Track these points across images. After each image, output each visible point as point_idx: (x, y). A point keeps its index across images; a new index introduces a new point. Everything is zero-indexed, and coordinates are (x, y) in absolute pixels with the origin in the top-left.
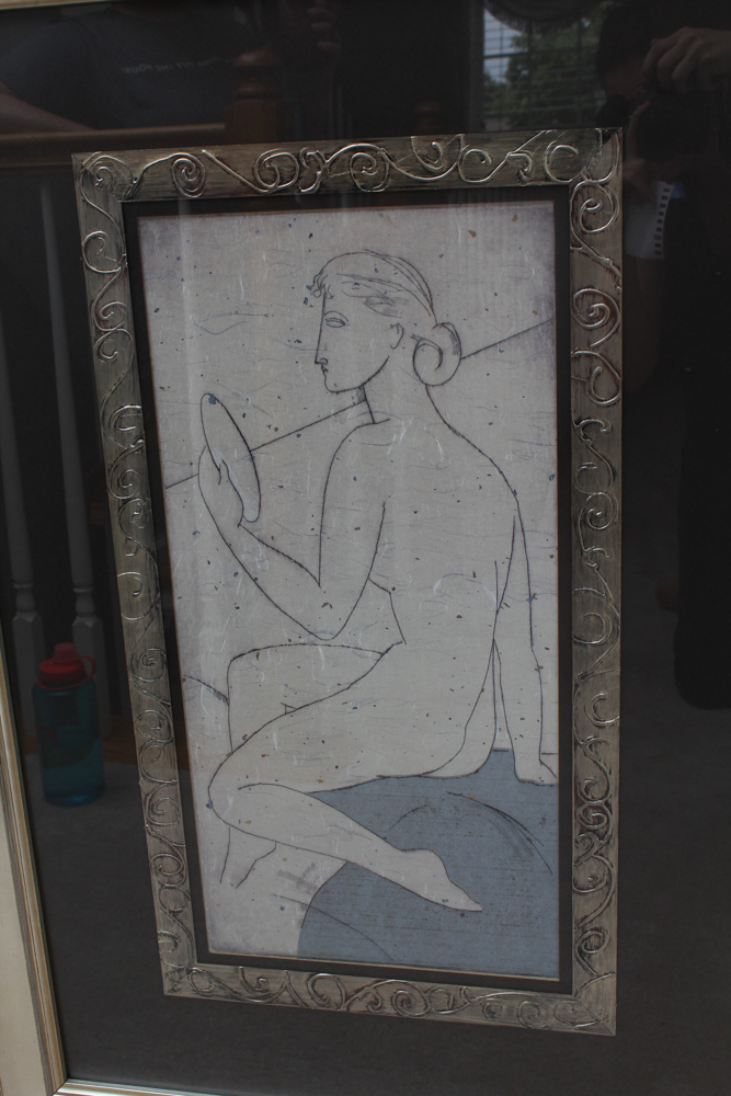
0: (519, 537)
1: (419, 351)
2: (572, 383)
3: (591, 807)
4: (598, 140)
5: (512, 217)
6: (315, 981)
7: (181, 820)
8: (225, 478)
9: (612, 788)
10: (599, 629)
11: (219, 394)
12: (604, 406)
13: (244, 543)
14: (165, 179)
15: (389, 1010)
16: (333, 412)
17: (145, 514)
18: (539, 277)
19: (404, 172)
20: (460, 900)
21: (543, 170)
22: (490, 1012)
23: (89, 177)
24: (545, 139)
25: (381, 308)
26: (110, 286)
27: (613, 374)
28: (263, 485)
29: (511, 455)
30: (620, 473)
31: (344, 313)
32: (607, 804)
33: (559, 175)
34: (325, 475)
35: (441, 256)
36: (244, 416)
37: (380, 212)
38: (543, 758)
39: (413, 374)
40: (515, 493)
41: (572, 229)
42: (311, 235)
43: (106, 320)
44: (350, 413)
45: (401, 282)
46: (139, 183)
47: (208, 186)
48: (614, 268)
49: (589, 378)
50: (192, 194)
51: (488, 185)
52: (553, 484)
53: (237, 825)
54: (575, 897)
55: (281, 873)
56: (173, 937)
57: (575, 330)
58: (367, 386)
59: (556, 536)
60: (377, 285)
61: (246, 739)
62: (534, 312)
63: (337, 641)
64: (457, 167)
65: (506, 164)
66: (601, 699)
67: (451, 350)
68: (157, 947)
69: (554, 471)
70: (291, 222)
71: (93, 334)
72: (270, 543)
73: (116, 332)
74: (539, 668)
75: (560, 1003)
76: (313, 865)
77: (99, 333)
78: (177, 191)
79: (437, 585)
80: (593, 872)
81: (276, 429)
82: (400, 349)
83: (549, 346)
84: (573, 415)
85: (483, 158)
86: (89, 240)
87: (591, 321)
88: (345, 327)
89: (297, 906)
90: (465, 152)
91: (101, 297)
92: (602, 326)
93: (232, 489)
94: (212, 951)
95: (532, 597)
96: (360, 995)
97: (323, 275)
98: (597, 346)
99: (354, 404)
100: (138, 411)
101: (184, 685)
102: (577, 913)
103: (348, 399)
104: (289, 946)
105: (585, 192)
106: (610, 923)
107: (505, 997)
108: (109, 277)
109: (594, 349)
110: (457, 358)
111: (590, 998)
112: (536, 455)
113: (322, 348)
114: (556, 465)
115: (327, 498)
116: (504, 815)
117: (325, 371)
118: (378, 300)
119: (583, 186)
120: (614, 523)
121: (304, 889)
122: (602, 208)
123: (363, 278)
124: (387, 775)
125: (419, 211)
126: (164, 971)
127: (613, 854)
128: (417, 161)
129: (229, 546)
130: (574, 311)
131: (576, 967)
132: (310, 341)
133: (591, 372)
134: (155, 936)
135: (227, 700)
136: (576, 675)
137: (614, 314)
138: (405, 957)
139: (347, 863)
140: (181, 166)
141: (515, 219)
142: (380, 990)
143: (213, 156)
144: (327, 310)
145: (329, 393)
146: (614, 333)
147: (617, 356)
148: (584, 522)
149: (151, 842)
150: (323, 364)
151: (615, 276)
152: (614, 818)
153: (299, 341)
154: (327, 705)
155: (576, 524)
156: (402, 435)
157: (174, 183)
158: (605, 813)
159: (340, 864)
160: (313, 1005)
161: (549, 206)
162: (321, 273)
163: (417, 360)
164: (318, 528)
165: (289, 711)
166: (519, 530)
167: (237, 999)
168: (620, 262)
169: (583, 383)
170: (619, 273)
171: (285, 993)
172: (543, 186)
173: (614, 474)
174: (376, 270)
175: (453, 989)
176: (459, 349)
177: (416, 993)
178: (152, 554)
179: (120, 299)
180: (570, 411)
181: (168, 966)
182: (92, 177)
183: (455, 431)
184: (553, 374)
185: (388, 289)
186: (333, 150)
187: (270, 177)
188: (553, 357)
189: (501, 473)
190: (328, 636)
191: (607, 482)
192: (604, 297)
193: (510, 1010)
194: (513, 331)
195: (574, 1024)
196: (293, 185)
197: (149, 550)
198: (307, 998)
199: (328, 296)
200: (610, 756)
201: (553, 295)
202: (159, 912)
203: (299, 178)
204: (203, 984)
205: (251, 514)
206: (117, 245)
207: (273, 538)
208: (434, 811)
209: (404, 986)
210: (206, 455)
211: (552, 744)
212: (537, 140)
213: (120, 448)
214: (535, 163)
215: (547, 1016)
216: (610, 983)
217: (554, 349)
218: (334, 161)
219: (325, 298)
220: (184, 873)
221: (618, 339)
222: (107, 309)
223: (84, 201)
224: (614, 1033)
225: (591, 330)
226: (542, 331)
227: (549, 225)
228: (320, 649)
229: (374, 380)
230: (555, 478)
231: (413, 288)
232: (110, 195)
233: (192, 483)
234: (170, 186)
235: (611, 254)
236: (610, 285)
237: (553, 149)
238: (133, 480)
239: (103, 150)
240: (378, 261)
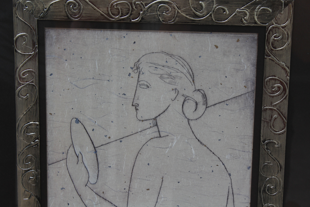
0: (231, 197)
1: (186, 103)
2: (262, 122)
4: (282, 6)
5: (236, 40)
8: (80, 161)
11: (81, 118)
12: (277, 134)
13: (88, 195)
14: (61, 10)
16: (139, 130)
17: (36, 178)
19: (185, 15)
21: (254, 18)
24: (256, 4)
25: (168, 80)
26: (28, 61)
27: (282, 119)
28: (100, 165)
29: (229, 156)
30: (283, 167)
31: (149, 82)
33: (262, 21)
34: (133, 162)
35: (200, 57)
36: (93, 130)
37: (171, 33)
39: (182, 113)
40: (230, 175)
41: (266, 47)
42: (135, 42)
43: (24, 78)
44: (148, 131)
45: (179, 68)
46: (47, 11)
47: (83, 15)
48: (286, 67)
49: (270, 120)
50: (77, 18)
51: (226, 24)
52: (250, 171)
57: (264, 96)
58: (158, 119)
59: (250, 197)
60: (166, 69)
62: (245, 86)
64: (211, 14)
65: (236, 14)
67: (202, 103)
69: (250, 164)
70: (125, 35)
71: (16, 85)
72: (102, 195)
73: (28, 84)
77: (20, 84)
78: (67, 16)
81: (109, 138)
82: (176, 101)
83: (251, 103)
84: (261, 137)
85: (224, 11)
86: (18, 37)
87: (273, 92)
88: (149, 89)
90: (215, 7)
91: (22, 66)
92: (279, 95)
93: (84, 167)
97: (139, 63)
98: (276, 105)
99: (151, 127)
100: (37, 125)
103: (147, 124)
105: (274, 30)
108: (27, 56)
109: (274, 106)
110: (205, 107)
112: (242, 156)
113: (136, 98)
114: (251, 162)
115: (133, 174)
117: (137, 110)
118: (166, 76)
119: (273, 28)
120: (279, 192)
122: (282, 38)
123: (159, 65)
125: (191, 34)
128: (191, 10)
129: (80, 196)
130: (265, 87)
132: (130, 95)
133: (272, 117)
137: (285, 90)
140: (70, 4)
141: (238, 41)
144: (140, 80)
145: (138, 121)
146: (284, 99)
147: (285, 110)
148: (264, 191)
150: (136, 107)
151: (286, 72)
153: (124, 94)
155: (260, 192)
156: (174, 143)
157: (66, 12)
161: (256, 36)
162: (138, 61)
163: (184, 107)
164: (127, 188)
166: (231, 193)
168: (289, 65)
169: (268, 122)
170: (288, 70)
172: (253, 26)
173: (281, 168)
174: (166, 61)
176: (206, 102)
178: (38, 199)
179: (33, 67)
180: (260, 136)
182: (22, 6)
183: (201, 143)
184: (253, 117)
185: (172, 71)
186: (150, 2)
187: (116, 13)
188: (253, 109)
189: (224, 164)
191: (277, 171)
192: (280, 81)
194: (234, 95)
196: (127, 18)
197: (37, 197)
199: (141, 73)
201: (255, 79)
203: (131, 14)
205: (92, 180)
206: (33, 41)
207: (103, 193)
210: (72, 149)
212: (252, 4)
213: (25, 144)
214: (250, 15)
217: (254, 105)
218: (149, 7)
219: (139, 74)
221: (286, 102)
222: (25, 72)
223: (17, 17)
225: (273, 97)
226: (248, 96)
227: (255, 45)
229: (162, 115)
230: (251, 168)
231: (185, 71)
232: (32, 13)
233: (63, 163)
234: (64, 13)
235: (285, 61)
236: (285, 77)
237: (259, 9)
238: (31, 160)
240: (168, 57)
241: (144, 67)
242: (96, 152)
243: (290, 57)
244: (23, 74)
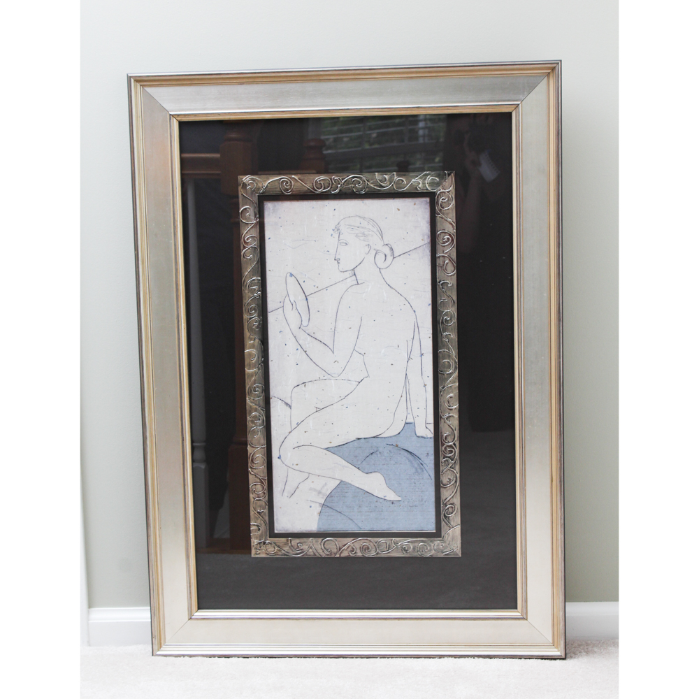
0: (416, 329)
1: (377, 255)
2: (437, 267)
3: (448, 446)
4: (446, 175)
6: (325, 542)
7: (266, 465)
9: (456, 438)
10: (449, 367)
11: (294, 273)
12: (449, 276)
14: (277, 187)
15: (359, 554)
16: (341, 280)
17: (259, 324)
18: (425, 227)
19: (373, 186)
20: (392, 496)
21: (426, 186)
22: (405, 550)
23: (245, 185)
24: (427, 175)
25: (362, 238)
26: (251, 228)
27: (453, 263)
28: (311, 310)
29: (413, 296)
31: (347, 240)
32: (454, 444)
33: (431, 188)
35: (386, 218)
36: (304, 282)
37: (363, 201)
38: (427, 425)
39: (374, 264)
40: (415, 311)
41: (437, 208)
42: (335, 209)
43: (248, 242)
44: (349, 280)
45: (370, 228)
46: (266, 188)
47: (294, 190)
49: (443, 265)
50: (289, 192)
51: (405, 192)
52: (430, 307)
53: (291, 466)
54: (442, 489)
55: (310, 489)
56: (258, 526)
57: (438, 246)
58: (355, 269)
59: (431, 329)
60: (360, 229)
61: (298, 424)
62: (422, 240)
63: (341, 377)
64: (393, 185)
65: (412, 184)
66: (451, 397)
67: (389, 255)
68: (249, 532)
69: (430, 302)
70: (327, 204)
71: (242, 248)
72: (313, 335)
73: (251, 247)
74: (425, 385)
75: (437, 543)
76: (326, 484)
77: (244, 247)
78: (282, 191)
79: (383, 351)
80: (449, 477)
81: (317, 287)
82: (369, 254)
83: (428, 253)
84: (437, 279)
85: (403, 181)
86: (243, 210)
87: (444, 243)
88: (348, 246)
89: (318, 505)
90: (396, 179)
91: (246, 233)
92: (448, 245)
93: (297, 313)
94: (276, 532)
95: (422, 355)
96: (345, 547)
97: (339, 226)
98: (447, 253)
99: (350, 277)
100: (259, 280)
101: (271, 400)
102: (443, 497)
103: (347, 274)
104: (313, 527)
105: (441, 194)
106: (457, 501)
107: (412, 542)
108: (250, 225)
109: (445, 254)
110: (392, 257)
111: (449, 538)
112: (423, 296)
113: (337, 254)
114: (431, 300)
115: (338, 316)
116: (411, 453)
117: (338, 263)
118: (361, 235)
119: (441, 192)
120: (454, 323)
121: (321, 496)
122: (448, 201)
123: (355, 227)
124: (360, 437)
125: (378, 200)
126: (252, 544)
127: (457, 467)
128: (378, 182)
129: (295, 337)
130: (438, 239)
131: (443, 523)
133: (444, 263)
134: (249, 526)
135: (290, 407)
136: (440, 388)
137: (453, 240)
138: (366, 527)
139: (341, 481)
140: (283, 182)
141: (415, 204)
142: (355, 544)
143: (296, 178)
144: (340, 239)
147: (454, 256)
148: (442, 322)
149: (251, 477)
150: (338, 261)
152: (457, 451)
153: (328, 251)
154: (335, 406)
155: (439, 323)
156: (369, 289)
157: (280, 188)
158: (453, 448)
159: (338, 482)
160: (324, 555)
161: (428, 200)
162: (338, 224)
163: (376, 259)
165: (318, 410)
166: (416, 327)
167: (287, 555)
168: (455, 221)
169: (441, 267)
170: (454, 225)
171: (311, 550)
172: (425, 192)
174: (360, 223)
175: (387, 540)
176: (393, 254)
177: (371, 544)
178: (261, 342)
179: (255, 233)
181: (254, 542)
183: (391, 287)
184: (430, 264)
185: (365, 231)
186: (345, 177)
187: (319, 187)
188: (430, 257)
189: (409, 303)
190: (336, 376)
191: (451, 306)
192: (449, 234)
193: (414, 548)
194: (414, 247)
195: (443, 552)
196: (329, 190)
197: (260, 340)
198: (320, 551)
199: (341, 233)
200: (455, 423)
201: (429, 233)
202: (252, 513)
203: (331, 187)
204: (271, 549)
205: (305, 323)
206: (255, 212)
208: (380, 453)
209: (366, 541)
210: (287, 298)
211: (431, 419)
212: (423, 175)
213: (250, 296)
214: (423, 183)
215: (431, 550)
216: (457, 530)
217: (430, 254)
218: (345, 181)
219: (339, 234)
220: (265, 492)
221: (455, 250)
222: (249, 237)
223: (242, 194)
224: (460, 556)
225: (444, 246)
226: (426, 247)
227: (428, 207)
228: (333, 381)
229: (359, 267)
230: (431, 305)
231: (375, 230)
232: (253, 192)
233: (281, 310)
234: (278, 189)
235: (451, 218)
236: (451, 229)
237: (429, 179)
238: (254, 309)
239: (252, 174)
240: (362, 220)
241: (342, 228)
242: (307, 299)
243: (454, 214)
244: (247, 239)
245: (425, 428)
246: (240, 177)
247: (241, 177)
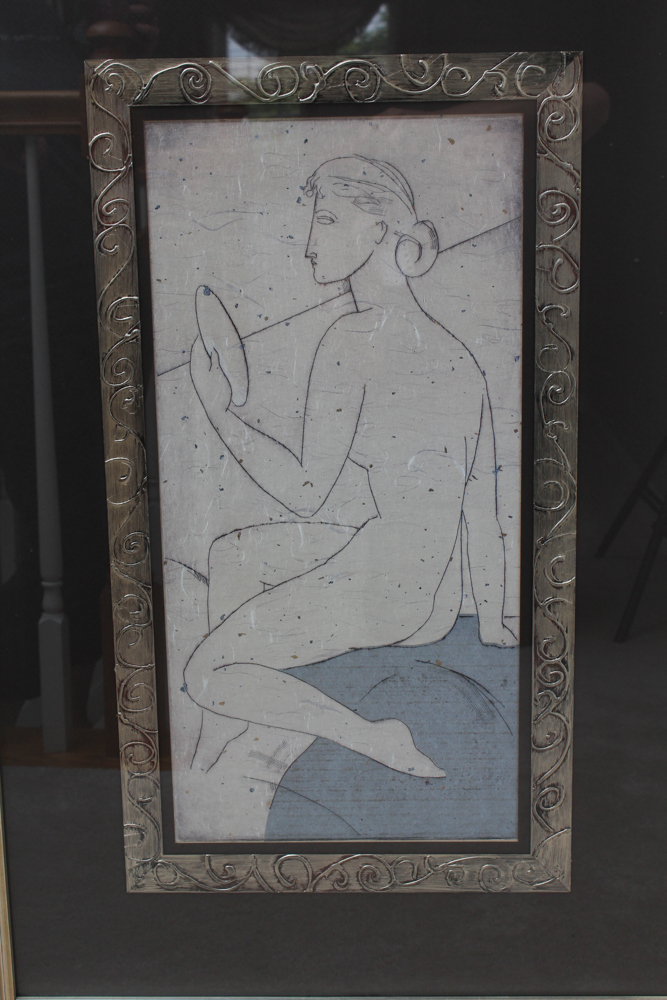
0: (487, 413)
1: (401, 247)
2: (537, 273)
3: (549, 665)
4: (562, 61)
5: (486, 127)
6: (282, 862)
7: (155, 704)
8: (215, 365)
9: (568, 649)
10: (557, 496)
11: (213, 286)
12: (565, 296)
13: (231, 426)
14: (173, 87)
15: (355, 887)
16: (320, 302)
17: (136, 400)
18: (510, 181)
19: (394, 86)
20: (425, 768)
21: (515, 86)
22: (452, 878)
23: (99, 83)
24: (518, 60)
25: (367, 207)
26: (115, 184)
27: (572, 265)
28: (251, 371)
29: (481, 339)
30: (577, 352)
31: (334, 212)
32: (564, 661)
33: (528, 91)
34: (311, 360)
35: (423, 161)
36: (236, 306)
37: (370, 121)
38: (506, 621)
39: (395, 267)
40: (484, 373)
41: (539, 138)
42: (306, 141)
43: (109, 216)
44: (337, 303)
45: (387, 184)
46: (148, 89)
47: (213, 94)
48: (575, 172)
49: (551, 269)
50: (202, 100)
51: (467, 99)
52: (518, 365)
53: (210, 707)
54: (533, 755)
55: (252, 754)
56: (139, 829)
57: (539, 225)
58: (352, 278)
59: (520, 412)
60: (364, 187)
61: (224, 619)
62: (504, 211)
63: (318, 517)
64: (440, 82)
65: (483, 80)
66: (559, 561)
67: (429, 245)
68: (121, 841)
69: (519, 352)
70: (288, 128)
71: (95, 229)
72: (256, 426)
73: (117, 227)
74: (503, 535)
75: (521, 863)
76: (284, 743)
77: (101, 228)
78: (185, 98)
79: (411, 461)
80: (551, 729)
81: (266, 318)
82: (383, 243)
83: (516, 241)
84: (537, 301)
85: (463, 74)
86: (96, 141)
87: (554, 218)
88: (335, 224)
89: (267, 786)
90: (448, 69)
91: (105, 194)
92: (563, 223)
93: (222, 375)
94: (178, 841)
95: (498, 469)
96: (326, 873)
97: (316, 178)
98: (559, 240)
99: (340, 295)
100: (136, 302)
101: (165, 568)
102: (536, 771)
103: (333, 290)
105: (551, 106)
106: (566, 779)
107: (467, 862)
108: (113, 175)
109: (556, 243)
110: (435, 252)
111: (547, 855)
112: (503, 338)
113: (312, 243)
114: (521, 347)
115: (312, 383)
116: (468, 679)
117: (314, 264)
118: (365, 200)
119: (549, 101)
120: (571, 398)
121: (274, 768)
122: (566, 120)
123: (352, 180)
124: (359, 646)
125: (405, 120)
126: (128, 867)
127: (569, 710)
128: (406, 76)
129: (216, 429)
130: (540, 209)
131: (534, 825)
132: (301, 237)
133: (553, 263)
134: (121, 828)
135: (206, 581)
136: (537, 541)
137: (573, 212)
138: (371, 831)
139: (318, 738)
140: (188, 75)
141: (489, 129)
142: (346, 866)
143: (219, 67)
144: (318, 208)
145: (318, 285)
146: (573, 229)
147: (576, 249)
148: (545, 397)
149: (122, 729)
150: (312, 258)
151: (575, 179)
152: (570, 674)
153: (291, 237)
154: (305, 580)
155: (538, 400)
156: (383, 322)
157: (181, 90)
158: (562, 670)
159: (310, 740)
160: (279, 888)
161: (519, 118)
162: (314, 175)
163: (399, 254)
164: (302, 410)
165: (268, 588)
166: (487, 408)
167: (202, 889)
168: (579, 167)
169: (547, 273)
170: (579, 177)
171: (252, 878)
172: (514, 101)
173: (573, 354)
174: (364, 173)
175: (417, 858)
176: (436, 244)
177: (381, 866)
178: (142, 439)
179: (124, 194)
180: (534, 299)
181: (132, 861)
182: (103, 82)
183: (431, 318)
184: (520, 265)
185: (375, 190)
186: (331, 64)
187: (272, 87)
188: (520, 251)
189: (472, 355)
190: (308, 514)
191: (566, 361)
192: (566, 197)
193: (471, 875)
194: (485, 227)
195: (531, 883)
196: (292, 95)
197: (138, 435)
198: (273, 882)
199: (320, 196)
200: (566, 616)
201: (521, 195)
202: (127, 804)
203: (299, 89)
204: (167, 876)
205: (238, 399)
206: (123, 146)
207: (259, 421)
208: (402, 679)
209: (370, 860)
210: (199, 343)
211: (514, 607)
212: (510, 61)
213: (115, 338)
214: (509, 80)
215: (507, 878)
216: (565, 839)
217: (521, 243)
218: (331, 74)
219: (316, 197)
220: (155, 760)
221: (577, 234)
222: (110, 205)
223: (94, 104)
224: (569, 889)
225: (554, 226)
226: (511, 227)
227: (519, 136)
228: (300, 526)
229: (359, 272)
230: (520, 359)
231: (397, 189)
232: (120, 98)
233: (184, 370)
234: (177, 93)
235: (572, 159)
236: (572, 187)
237: (523, 69)
238: (126, 368)
239: (116, 57)
240: (366, 165)
241: (324, 185)
242: (243, 346)
243: (580, 152)
244: (107, 209)
245: (500, 626)
246: (88, 63)
247: (90, 63)
